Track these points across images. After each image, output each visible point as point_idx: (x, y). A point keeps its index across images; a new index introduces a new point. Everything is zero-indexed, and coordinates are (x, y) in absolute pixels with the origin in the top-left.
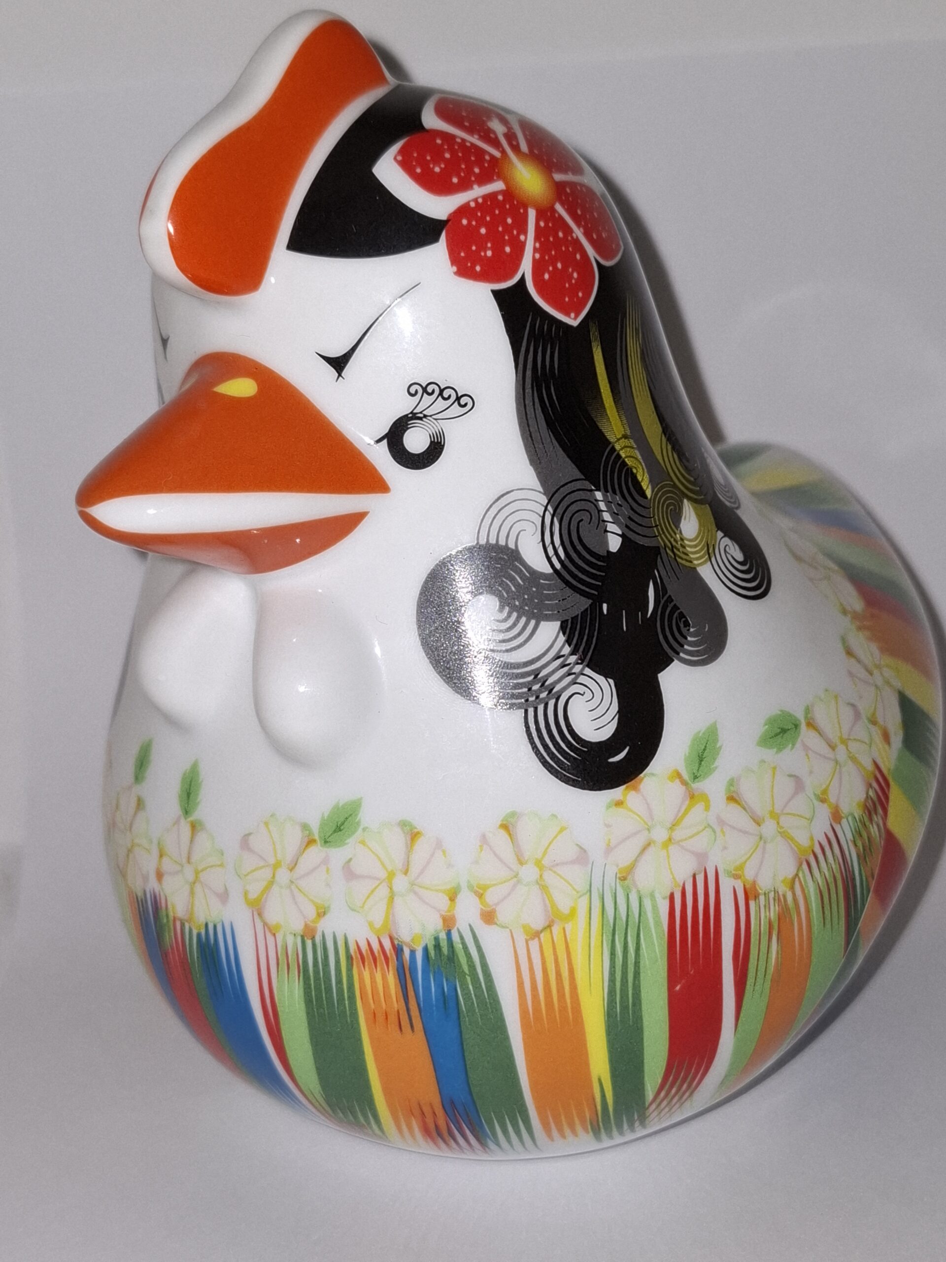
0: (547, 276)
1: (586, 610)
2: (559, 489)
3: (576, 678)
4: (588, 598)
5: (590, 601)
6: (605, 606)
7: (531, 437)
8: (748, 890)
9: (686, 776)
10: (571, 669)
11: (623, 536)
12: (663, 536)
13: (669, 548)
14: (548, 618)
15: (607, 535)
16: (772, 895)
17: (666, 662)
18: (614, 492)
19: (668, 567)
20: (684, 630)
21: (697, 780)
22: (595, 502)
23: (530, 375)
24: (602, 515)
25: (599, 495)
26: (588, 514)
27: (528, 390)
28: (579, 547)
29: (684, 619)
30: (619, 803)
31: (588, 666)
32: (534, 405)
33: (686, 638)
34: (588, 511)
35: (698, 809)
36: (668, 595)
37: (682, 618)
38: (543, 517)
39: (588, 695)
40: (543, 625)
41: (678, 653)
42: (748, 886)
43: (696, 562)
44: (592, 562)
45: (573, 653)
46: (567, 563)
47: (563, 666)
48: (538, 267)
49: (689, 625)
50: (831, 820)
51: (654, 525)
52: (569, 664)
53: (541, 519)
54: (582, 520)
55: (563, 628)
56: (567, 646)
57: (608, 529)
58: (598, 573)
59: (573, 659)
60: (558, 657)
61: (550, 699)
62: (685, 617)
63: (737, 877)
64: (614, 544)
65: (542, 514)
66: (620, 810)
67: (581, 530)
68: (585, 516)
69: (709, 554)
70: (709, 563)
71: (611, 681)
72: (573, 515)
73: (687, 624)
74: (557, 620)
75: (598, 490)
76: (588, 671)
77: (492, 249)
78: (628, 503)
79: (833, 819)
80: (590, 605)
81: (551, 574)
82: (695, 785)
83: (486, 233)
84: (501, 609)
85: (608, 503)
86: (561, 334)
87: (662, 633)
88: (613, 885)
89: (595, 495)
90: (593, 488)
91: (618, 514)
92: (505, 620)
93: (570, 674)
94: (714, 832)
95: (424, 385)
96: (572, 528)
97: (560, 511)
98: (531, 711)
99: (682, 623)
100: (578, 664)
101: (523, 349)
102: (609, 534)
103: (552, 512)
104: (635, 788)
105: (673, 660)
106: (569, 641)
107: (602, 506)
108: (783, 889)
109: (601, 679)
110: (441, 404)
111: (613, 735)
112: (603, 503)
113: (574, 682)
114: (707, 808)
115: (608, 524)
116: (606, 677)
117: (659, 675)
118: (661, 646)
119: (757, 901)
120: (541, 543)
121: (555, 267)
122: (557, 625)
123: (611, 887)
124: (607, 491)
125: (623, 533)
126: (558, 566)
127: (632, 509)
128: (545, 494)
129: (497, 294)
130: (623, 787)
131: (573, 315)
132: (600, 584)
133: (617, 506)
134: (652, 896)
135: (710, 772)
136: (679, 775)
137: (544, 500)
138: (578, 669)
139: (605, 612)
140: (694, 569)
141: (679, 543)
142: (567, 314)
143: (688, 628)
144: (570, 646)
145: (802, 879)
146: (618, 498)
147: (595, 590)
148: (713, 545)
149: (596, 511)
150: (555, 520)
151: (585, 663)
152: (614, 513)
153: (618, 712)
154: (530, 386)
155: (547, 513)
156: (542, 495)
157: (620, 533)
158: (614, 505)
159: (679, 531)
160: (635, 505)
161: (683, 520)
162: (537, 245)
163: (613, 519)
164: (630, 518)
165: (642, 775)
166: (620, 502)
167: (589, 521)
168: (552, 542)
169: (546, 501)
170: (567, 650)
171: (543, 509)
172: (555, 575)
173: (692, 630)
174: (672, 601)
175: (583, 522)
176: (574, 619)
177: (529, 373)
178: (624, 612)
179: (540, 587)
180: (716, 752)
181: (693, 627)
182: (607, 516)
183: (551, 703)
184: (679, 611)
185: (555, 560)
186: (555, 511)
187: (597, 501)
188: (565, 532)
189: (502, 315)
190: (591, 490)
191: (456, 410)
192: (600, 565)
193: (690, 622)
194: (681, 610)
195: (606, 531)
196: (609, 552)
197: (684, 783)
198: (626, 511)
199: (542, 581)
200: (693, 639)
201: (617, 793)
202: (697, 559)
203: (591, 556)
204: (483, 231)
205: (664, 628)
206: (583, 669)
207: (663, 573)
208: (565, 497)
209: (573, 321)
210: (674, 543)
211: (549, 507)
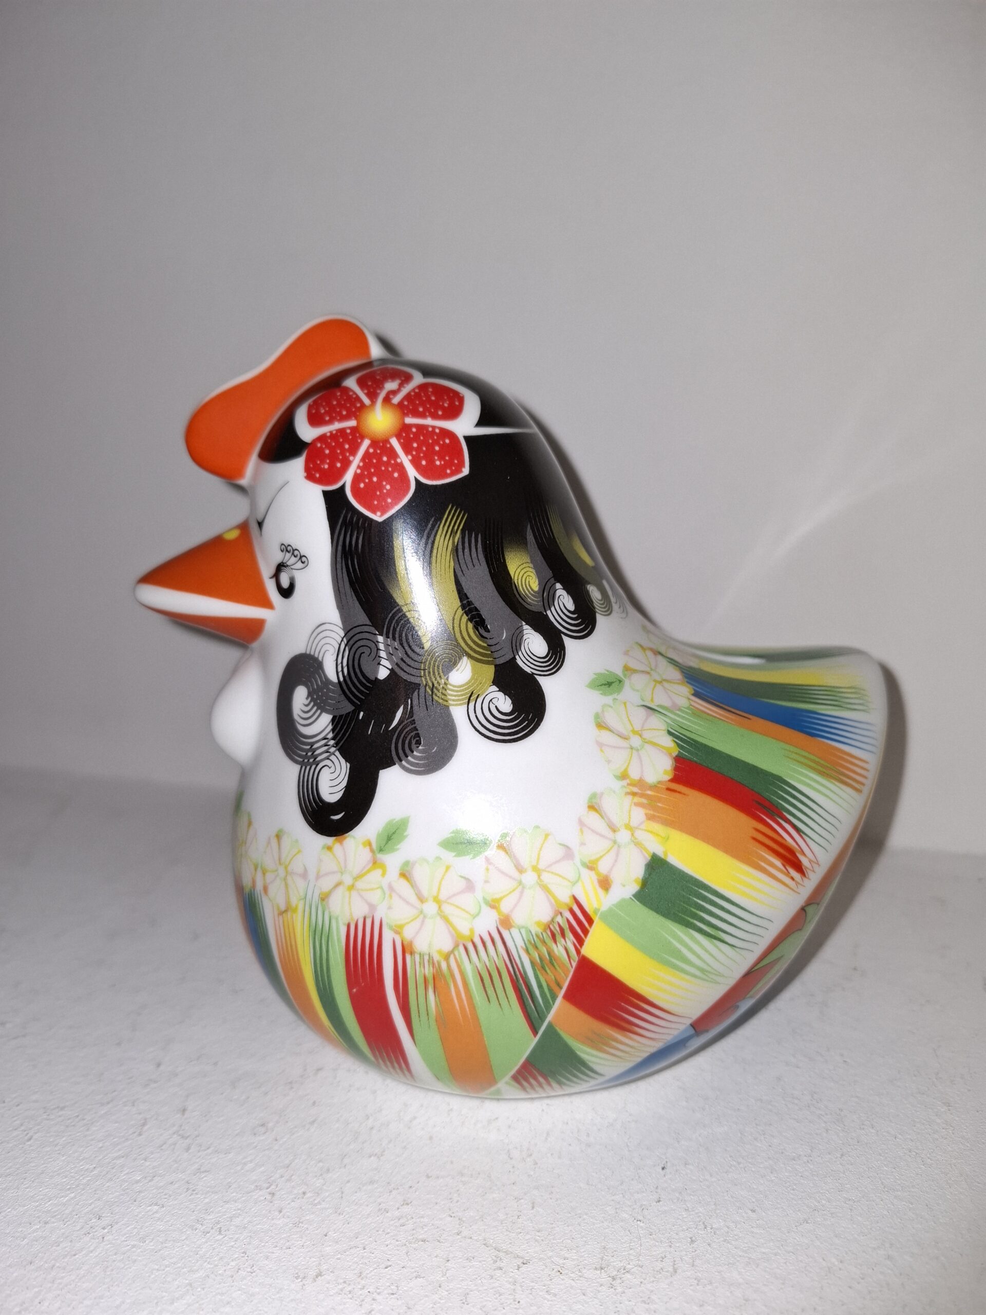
0: (362, 485)
1: (349, 713)
2: (352, 628)
3: (330, 756)
4: (353, 705)
5: (353, 708)
6: (362, 714)
7: (339, 590)
8: (406, 947)
9: (374, 846)
10: (329, 749)
11: (392, 670)
12: (428, 678)
13: (429, 687)
14: (328, 712)
15: (379, 668)
16: (426, 958)
17: (389, 763)
18: (394, 639)
19: (422, 700)
20: (414, 746)
21: (381, 852)
22: (376, 643)
23: (341, 550)
24: (379, 653)
25: (380, 639)
26: (369, 649)
27: (339, 559)
28: (357, 670)
29: (418, 739)
30: (329, 848)
31: (339, 750)
32: (342, 569)
33: (413, 752)
34: (369, 647)
35: (377, 873)
36: (413, 719)
37: (416, 737)
38: (340, 645)
39: (333, 768)
40: (324, 715)
41: (401, 760)
42: (405, 943)
43: (451, 702)
44: (363, 682)
45: (333, 739)
46: (347, 679)
47: (326, 745)
48: (357, 479)
49: (420, 744)
50: (498, 923)
51: (422, 668)
52: (329, 745)
53: (338, 646)
54: (364, 653)
55: (333, 720)
56: (331, 733)
57: (381, 663)
58: (365, 691)
59: (332, 742)
60: (325, 738)
61: (313, 764)
62: (419, 737)
63: (397, 932)
64: (383, 674)
65: (339, 643)
66: (328, 852)
67: (361, 659)
68: (367, 651)
69: (469, 699)
70: (466, 705)
71: (348, 765)
72: (359, 647)
73: (418, 743)
74: (331, 714)
75: (381, 635)
76: (337, 753)
77: (329, 464)
78: (404, 648)
79: (500, 924)
80: (353, 710)
81: (336, 683)
82: (379, 856)
83: (329, 454)
84: (307, 698)
85: (387, 645)
86: (366, 525)
87: (395, 744)
88: (317, 901)
89: (377, 638)
90: (377, 633)
91: (392, 655)
92: (307, 705)
93: (327, 752)
94: (384, 894)
95: (286, 546)
96: (356, 656)
97: (351, 642)
98: (304, 768)
99: (415, 740)
100: (334, 746)
101: (337, 531)
102: (381, 666)
103: (346, 643)
104: (341, 843)
105: (395, 764)
106: (333, 730)
107: (381, 646)
108: (437, 957)
109: (343, 761)
110: (293, 560)
111: (338, 801)
112: (383, 645)
113: (328, 758)
114: (384, 874)
115: (383, 659)
116: (346, 761)
117: (381, 771)
118: (391, 751)
119: (413, 957)
120: (335, 662)
121: (371, 480)
122: (330, 717)
123: (316, 902)
124: (388, 637)
125: (392, 668)
126: (341, 679)
127: (406, 653)
128: (343, 630)
129: (325, 493)
130: (334, 838)
131: (379, 513)
132: (364, 698)
133: (394, 649)
134: (337, 919)
135: (393, 850)
136: (370, 844)
137: (342, 634)
138: (333, 750)
139: (361, 718)
140: (447, 707)
141: (441, 686)
142: (374, 512)
143: (418, 745)
144: (333, 733)
145: (457, 957)
146: (396, 644)
147: (359, 701)
148: (479, 695)
149: (376, 649)
150: (347, 648)
151: (338, 748)
152: (390, 653)
153: (346, 787)
154: (340, 556)
155: (343, 642)
156: (341, 630)
157: (390, 667)
158: (392, 648)
159: (446, 677)
160: (409, 652)
161: (455, 670)
162: (361, 464)
163: (387, 657)
164: (402, 659)
165: (347, 834)
166: (397, 647)
167: (368, 654)
168: (342, 663)
169: (344, 635)
170: (331, 735)
171: (341, 639)
172: (338, 685)
173: (420, 748)
174: (415, 723)
175: (364, 654)
176: (341, 716)
177: (340, 548)
178: (373, 721)
179: (328, 689)
180: (402, 838)
181: (422, 746)
182: (383, 654)
183: (314, 767)
184: (417, 732)
185: (340, 674)
186: (348, 642)
187: (378, 642)
188: (351, 658)
189: (326, 507)
190: (375, 634)
191: (299, 565)
192: (368, 686)
193: (422, 742)
194: (419, 732)
195: (379, 664)
196: (376, 678)
197: (372, 851)
198: (400, 654)
199: (330, 686)
200: (418, 754)
201: (329, 840)
202: (453, 700)
203: (364, 678)
204: (327, 452)
205: (398, 741)
206: (335, 751)
207: (415, 702)
208: (356, 634)
209: (378, 518)
210: (436, 685)
211: (345, 639)
